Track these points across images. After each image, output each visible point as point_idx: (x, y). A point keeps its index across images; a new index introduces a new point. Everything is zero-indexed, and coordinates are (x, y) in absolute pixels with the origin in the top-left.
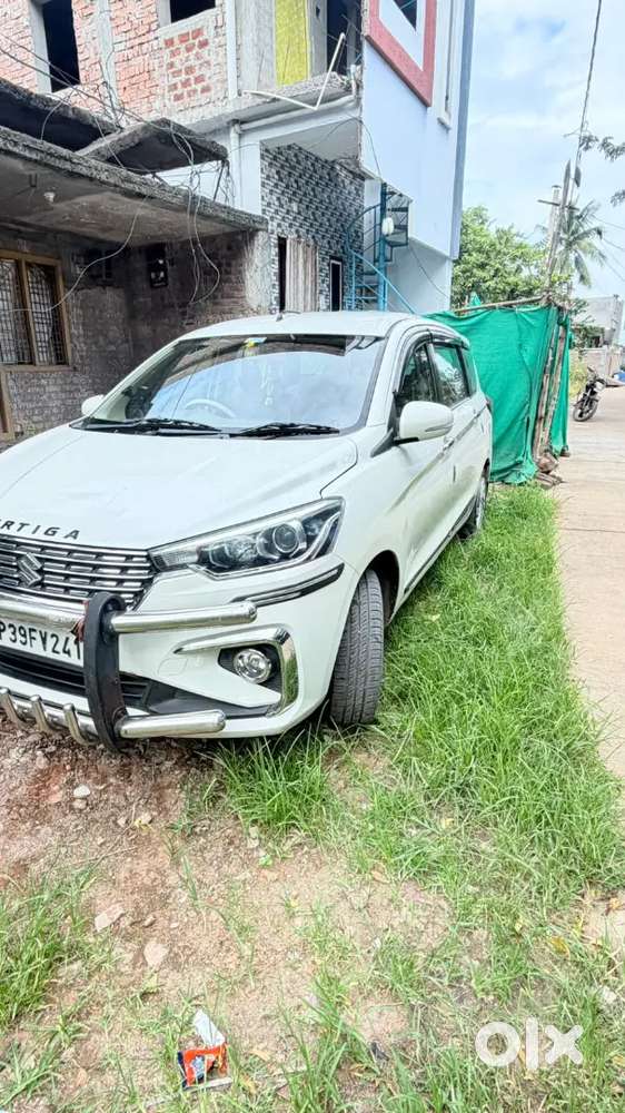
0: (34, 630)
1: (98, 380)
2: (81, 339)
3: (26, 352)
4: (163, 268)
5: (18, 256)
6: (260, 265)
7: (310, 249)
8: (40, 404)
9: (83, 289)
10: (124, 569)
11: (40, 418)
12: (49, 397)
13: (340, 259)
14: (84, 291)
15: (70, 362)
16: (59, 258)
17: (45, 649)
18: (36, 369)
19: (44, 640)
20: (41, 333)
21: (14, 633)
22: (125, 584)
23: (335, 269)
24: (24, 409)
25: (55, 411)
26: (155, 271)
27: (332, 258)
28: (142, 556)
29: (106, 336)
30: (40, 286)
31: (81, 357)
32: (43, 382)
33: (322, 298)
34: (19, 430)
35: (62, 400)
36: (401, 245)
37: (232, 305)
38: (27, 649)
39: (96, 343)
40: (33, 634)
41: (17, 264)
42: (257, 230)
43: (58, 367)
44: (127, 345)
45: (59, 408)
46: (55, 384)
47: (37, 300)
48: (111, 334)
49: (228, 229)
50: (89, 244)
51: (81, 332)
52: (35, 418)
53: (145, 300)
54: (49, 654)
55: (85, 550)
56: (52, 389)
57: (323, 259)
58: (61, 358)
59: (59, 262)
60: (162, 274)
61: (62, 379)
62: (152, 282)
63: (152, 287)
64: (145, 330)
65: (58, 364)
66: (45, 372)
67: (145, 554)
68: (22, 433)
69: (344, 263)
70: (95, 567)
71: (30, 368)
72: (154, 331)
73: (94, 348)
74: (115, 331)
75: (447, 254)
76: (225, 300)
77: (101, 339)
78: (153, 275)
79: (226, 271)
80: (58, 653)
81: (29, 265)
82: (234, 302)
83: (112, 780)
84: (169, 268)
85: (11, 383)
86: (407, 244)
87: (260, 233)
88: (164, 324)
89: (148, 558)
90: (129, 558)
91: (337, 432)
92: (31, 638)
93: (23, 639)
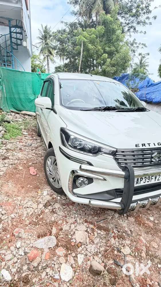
0: (153, 176)
19: (155, 178)
21: (145, 180)
38: (149, 183)
54: (156, 182)
80: (159, 180)
92: (151, 179)
93: (148, 180)
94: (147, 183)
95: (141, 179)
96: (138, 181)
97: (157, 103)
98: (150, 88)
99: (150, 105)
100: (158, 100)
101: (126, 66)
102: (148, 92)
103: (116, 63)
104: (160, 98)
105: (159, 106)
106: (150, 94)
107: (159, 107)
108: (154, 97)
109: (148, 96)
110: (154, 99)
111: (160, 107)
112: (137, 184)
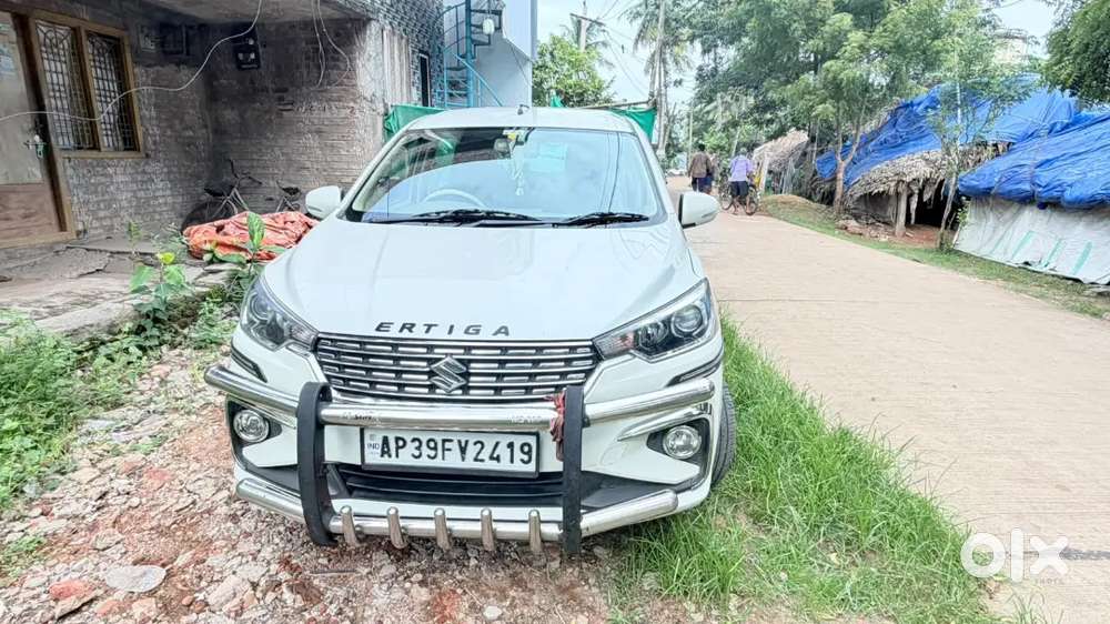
0: (451, 441)
1: (175, 169)
2: (154, 122)
3: (86, 134)
4: (254, 49)
5: (75, 23)
6: (374, 55)
7: (404, 41)
8: (107, 197)
9: (155, 65)
10: (568, 361)
11: (107, 213)
12: (118, 189)
13: (426, 53)
14: (156, 68)
15: (141, 148)
16: (126, 28)
17: (463, 459)
18: (101, 155)
19: (463, 450)
20: (105, 112)
21: (418, 448)
22: (569, 376)
23: (423, 61)
24: (86, 203)
25: (125, 204)
26: (244, 52)
27: (421, 51)
28: (586, 347)
29: (182, 120)
30: (102, 59)
31: (155, 143)
32: (111, 170)
33: (414, 90)
34: (80, 227)
35: (134, 192)
36: (483, 44)
37: (343, 93)
38: (438, 463)
39: (171, 127)
40: (447, 445)
41: (75, 31)
42: (370, 20)
43: (127, 154)
44: (204, 131)
45: (130, 202)
46: (124, 174)
47: (100, 75)
48: (187, 117)
49: (337, 15)
50: (160, 16)
51: (154, 114)
52: (102, 214)
53: (228, 80)
54: (469, 464)
55: (522, 347)
56: (120, 178)
57: (413, 52)
58: (130, 142)
59: (125, 34)
60: (253, 56)
61: (133, 168)
62: (239, 64)
63: (239, 67)
64: (229, 115)
65: (126, 150)
66: (112, 159)
67: (590, 343)
68: (85, 231)
69: (430, 57)
70: (536, 363)
71: (94, 154)
72: (242, 116)
73: (169, 133)
74: (192, 115)
75: (528, 54)
76: (333, 88)
77: (177, 122)
78: (241, 56)
79: (332, 58)
80: (482, 461)
81: (90, 35)
82: (344, 90)
83: (512, 593)
84: (261, 50)
85: (70, 172)
86: (489, 44)
87: (373, 23)
88: (254, 109)
89: (593, 347)
90: (573, 349)
91: (647, 219)
92: (444, 450)
93: (432, 453)
94: (424, 462)
95: (401, 443)
96: (388, 447)
97: (1086, 206)
98: (1067, 136)
99: (1055, 215)
100: (1089, 193)
101: (938, 52)
102: (1050, 157)
103: (891, 44)
104: (1103, 180)
105: (1101, 219)
106: (1057, 164)
107: (1101, 224)
108: (1069, 180)
109: (1045, 177)
110: (1070, 186)
111: (1105, 222)
112: (386, 456)
